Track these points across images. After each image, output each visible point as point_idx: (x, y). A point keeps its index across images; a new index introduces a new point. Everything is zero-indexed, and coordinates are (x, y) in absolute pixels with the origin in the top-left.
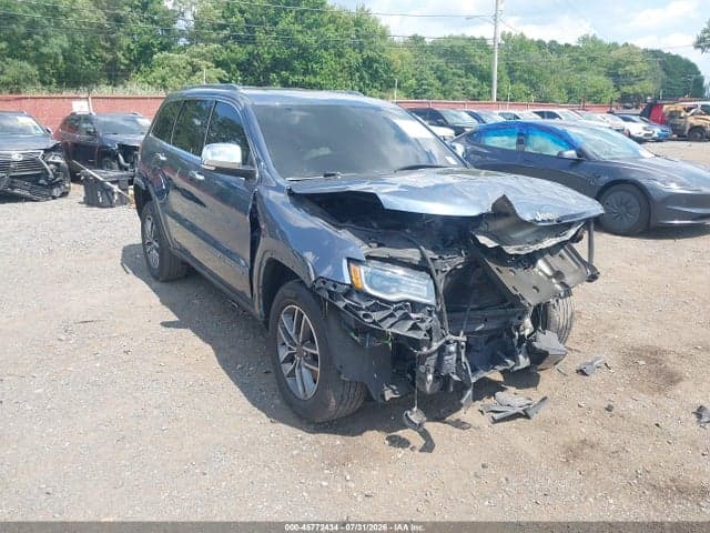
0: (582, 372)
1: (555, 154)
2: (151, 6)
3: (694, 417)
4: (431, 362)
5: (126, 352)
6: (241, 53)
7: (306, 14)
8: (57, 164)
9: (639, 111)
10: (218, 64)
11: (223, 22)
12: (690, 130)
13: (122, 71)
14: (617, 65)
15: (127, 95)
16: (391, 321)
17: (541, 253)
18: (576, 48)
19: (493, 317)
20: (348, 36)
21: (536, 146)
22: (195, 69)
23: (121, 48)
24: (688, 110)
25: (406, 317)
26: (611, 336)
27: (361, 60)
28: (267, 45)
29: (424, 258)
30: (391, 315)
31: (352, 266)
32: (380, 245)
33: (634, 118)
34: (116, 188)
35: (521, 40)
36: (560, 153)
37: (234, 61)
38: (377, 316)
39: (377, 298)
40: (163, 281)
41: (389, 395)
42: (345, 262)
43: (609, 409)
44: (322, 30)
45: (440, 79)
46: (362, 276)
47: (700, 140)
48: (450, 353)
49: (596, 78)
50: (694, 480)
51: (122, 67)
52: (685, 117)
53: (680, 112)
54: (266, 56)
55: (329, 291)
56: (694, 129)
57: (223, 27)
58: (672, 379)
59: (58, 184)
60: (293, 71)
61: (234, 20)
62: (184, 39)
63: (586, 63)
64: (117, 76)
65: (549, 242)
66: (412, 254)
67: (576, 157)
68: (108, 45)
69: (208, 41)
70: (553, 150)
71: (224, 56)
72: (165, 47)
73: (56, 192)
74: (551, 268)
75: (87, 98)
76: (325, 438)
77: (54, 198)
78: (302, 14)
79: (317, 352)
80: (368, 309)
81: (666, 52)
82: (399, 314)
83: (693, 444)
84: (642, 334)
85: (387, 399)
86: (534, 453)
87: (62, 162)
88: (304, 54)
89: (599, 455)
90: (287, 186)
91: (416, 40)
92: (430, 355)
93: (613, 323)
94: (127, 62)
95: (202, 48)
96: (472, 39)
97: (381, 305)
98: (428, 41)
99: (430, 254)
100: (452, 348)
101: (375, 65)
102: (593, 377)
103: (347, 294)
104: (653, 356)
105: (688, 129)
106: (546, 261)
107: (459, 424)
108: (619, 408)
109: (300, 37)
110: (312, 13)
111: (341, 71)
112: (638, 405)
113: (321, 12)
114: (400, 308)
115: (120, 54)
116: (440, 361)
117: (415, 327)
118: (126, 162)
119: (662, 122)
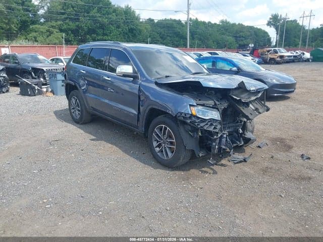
0: (259, 147)
1: (229, 69)
2: (26, 3)
3: (300, 158)
4: (218, 141)
5: (82, 150)
6: (73, 25)
7: (102, 9)
8: (4, 77)
9: (249, 52)
10: (61, 31)
11: (62, 11)
12: (270, 60)
13: (14, 34)
14: (237, 32)
15: (18, 45)
16: (207, 126)
17: (250, 102)
18: (219, 25)
19: (231, 127)
20: (122, 19)
21: (220, 66)
22: (51, 33)
23: (13, 23)
24: (268, 51)
25: (211, 125)
26: (264, 135)
27: (128, 30)
28: (85, 22)
29: (215, 104)
30: (207, 124)
31: (192, 108)
32: (200, 100)
33: (247, 55)
34: (36, 87)
35: (196, 21)
36: (231, 69)
37: (70, 29)
38: (202, 125)
39: (201, 118)
40: (82, 124)
41: (201, 155)
42: (189, 106)
43: (272, 157)
44: (110, 16)
45: (162, 38)
46: (196, 111)
47: (273, 64)
48: (224, 137)
49: (228, 38)
50: (306, 175)
51: (15, 32)
52: (268, 54)
53: (265, 52)
54: (85, 27)
55: (183, 117)
56: (271, 59)
57: (63, 14)
58: (290, 148)
59: (4, 86)
60: (98, 34)
61: (69, 10)
62: (43, 19)
63: (224, 31)
64: (11, 36)
65: (253, 98)
66: (211, 103)
67: (237, 70)
68: (7, 21)
69: (56, 20)
70: (228, 68)
71: (65, 27)
72: (33, 23)
73: (4, 90)
74: (255, 107)
75: (8, 47)
76: (177, 172)
77: (4, 93)
78: (100, 8)
79: (174, 141)
80: (198, 122)
81: (255, 27)
82: (210, 123)
83: (303, 166)
84: (275, 134)
85: (201, 156)
86: (252, 172)
87: (6, 76)
88: (102, 27)
89: (274, 171)
90: (154, 81)
91: (151, 20)
92: (217, 139)
93: (264, 130)
94: (16, 29)
95: (54, 23)
96: (175, 21)
97: (203, 120)
98: (156, 21)
99: (217, 103)
100: (225, 136)
101: (134, 32)
102: (263, 148)
103: (190, 118)
104: (282, 140)
105: (268, 59)
106: (252, 105)
107: (222, 165)
108: (275, 157)
109: (100, 19)
110: (105, 8)
111: (119, 34)
112: (281, 156)
113: (109, 8)
114: (209, 122)
115: (13, 26)
116: (220, 141)
117: (215, 128)
118: (35, 76)
119: (258, 57)
